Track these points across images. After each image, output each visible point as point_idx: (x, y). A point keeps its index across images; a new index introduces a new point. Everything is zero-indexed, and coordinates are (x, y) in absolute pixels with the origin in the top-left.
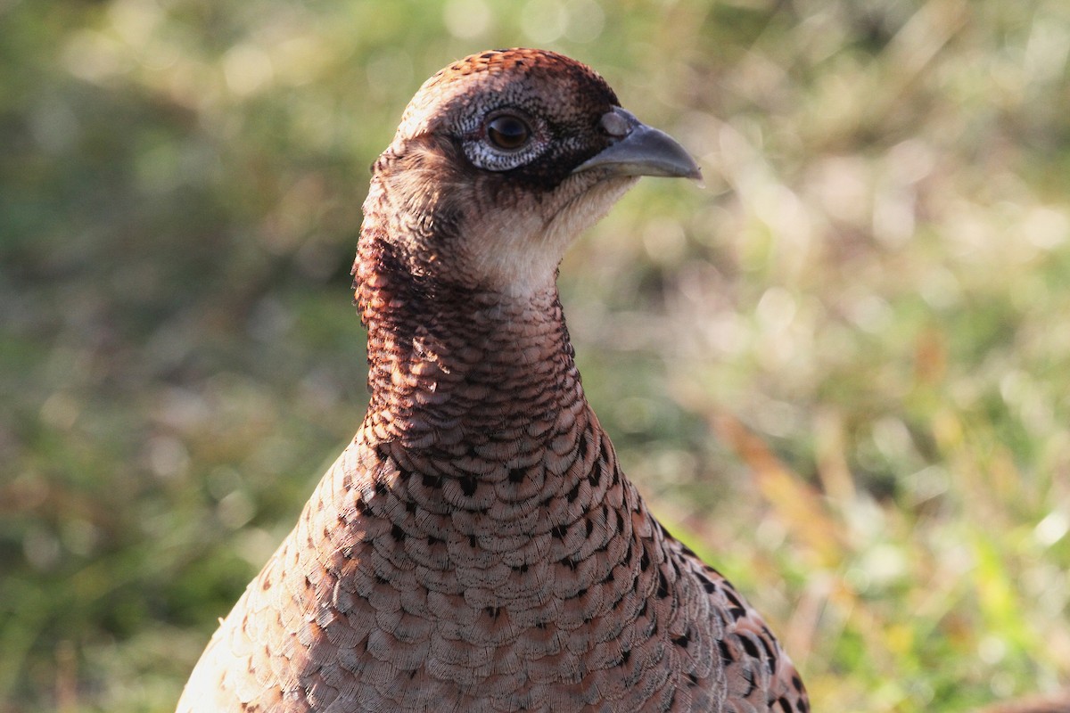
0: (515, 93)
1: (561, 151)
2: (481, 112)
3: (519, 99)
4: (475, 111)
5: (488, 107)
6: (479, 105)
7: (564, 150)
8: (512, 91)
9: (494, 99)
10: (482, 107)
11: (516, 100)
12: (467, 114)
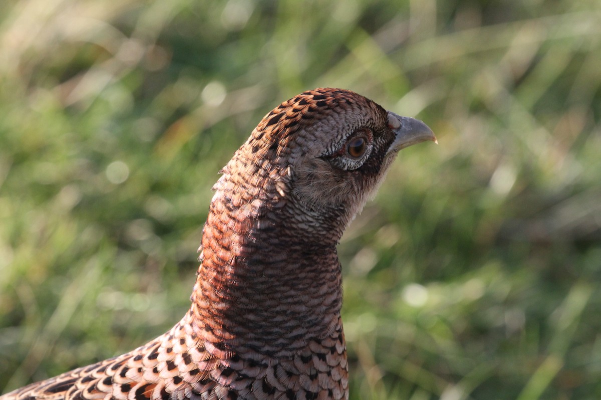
0: (361, 120)
1: (378, 146)
2: (345, 138)
3: (364, 123)
4: (342, 138)
5: (348, 134)
6: (344, 134)
7: (379, 146)
8: (359, 120)
9: (352, 128)
10: (346, 135)
11: (363, 124)
12: (337, 141)
